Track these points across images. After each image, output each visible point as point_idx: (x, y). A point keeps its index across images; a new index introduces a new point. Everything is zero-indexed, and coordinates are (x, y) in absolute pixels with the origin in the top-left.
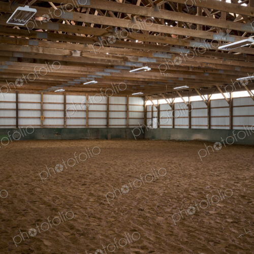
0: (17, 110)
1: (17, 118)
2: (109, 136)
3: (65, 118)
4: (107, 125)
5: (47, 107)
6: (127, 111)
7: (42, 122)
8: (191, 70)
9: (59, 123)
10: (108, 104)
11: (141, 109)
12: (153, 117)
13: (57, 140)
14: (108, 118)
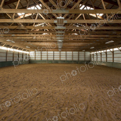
0: (54, 56)
1: (54, 58)
2: (79, 63)
3: (66, 58)
4: (78, 60)
5: (61, 55)
6: (85, 56)
7: (60, 59)
8: (83, 41)
9: (64, 59)
10: (79, 54)
11: (89, 55)
12: (92, 58)
13: (63, 64)
14: (79, 58)
